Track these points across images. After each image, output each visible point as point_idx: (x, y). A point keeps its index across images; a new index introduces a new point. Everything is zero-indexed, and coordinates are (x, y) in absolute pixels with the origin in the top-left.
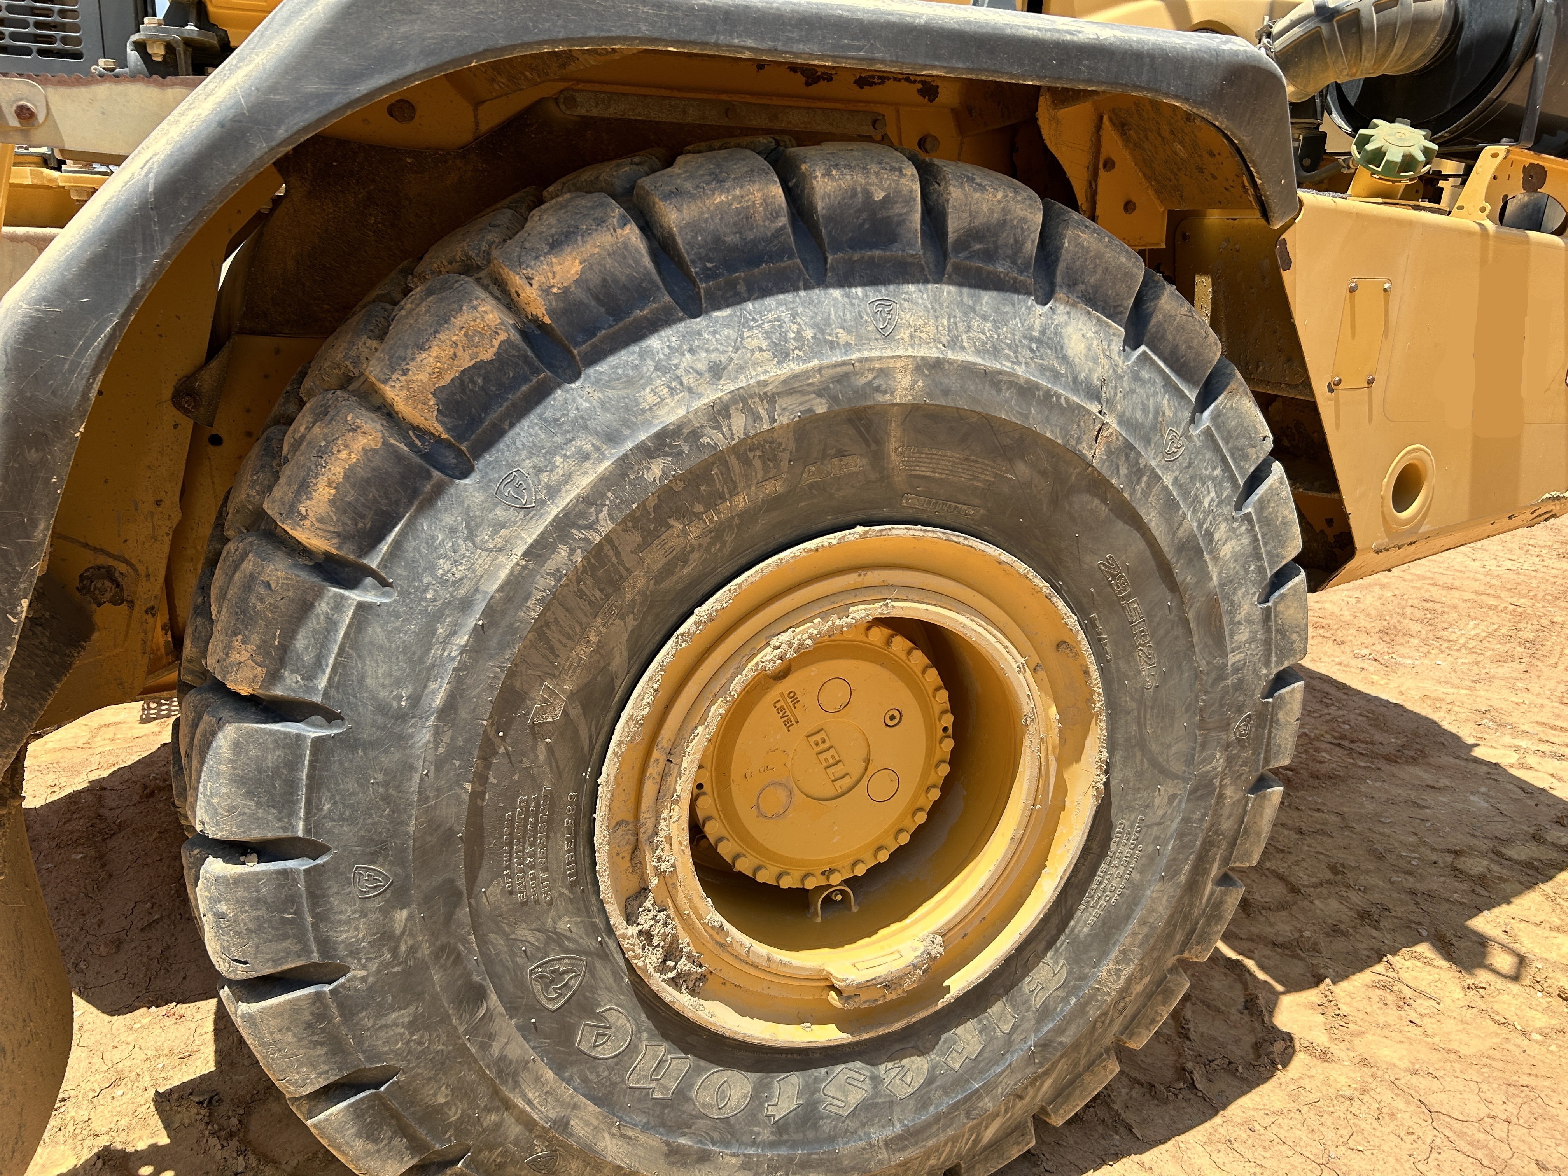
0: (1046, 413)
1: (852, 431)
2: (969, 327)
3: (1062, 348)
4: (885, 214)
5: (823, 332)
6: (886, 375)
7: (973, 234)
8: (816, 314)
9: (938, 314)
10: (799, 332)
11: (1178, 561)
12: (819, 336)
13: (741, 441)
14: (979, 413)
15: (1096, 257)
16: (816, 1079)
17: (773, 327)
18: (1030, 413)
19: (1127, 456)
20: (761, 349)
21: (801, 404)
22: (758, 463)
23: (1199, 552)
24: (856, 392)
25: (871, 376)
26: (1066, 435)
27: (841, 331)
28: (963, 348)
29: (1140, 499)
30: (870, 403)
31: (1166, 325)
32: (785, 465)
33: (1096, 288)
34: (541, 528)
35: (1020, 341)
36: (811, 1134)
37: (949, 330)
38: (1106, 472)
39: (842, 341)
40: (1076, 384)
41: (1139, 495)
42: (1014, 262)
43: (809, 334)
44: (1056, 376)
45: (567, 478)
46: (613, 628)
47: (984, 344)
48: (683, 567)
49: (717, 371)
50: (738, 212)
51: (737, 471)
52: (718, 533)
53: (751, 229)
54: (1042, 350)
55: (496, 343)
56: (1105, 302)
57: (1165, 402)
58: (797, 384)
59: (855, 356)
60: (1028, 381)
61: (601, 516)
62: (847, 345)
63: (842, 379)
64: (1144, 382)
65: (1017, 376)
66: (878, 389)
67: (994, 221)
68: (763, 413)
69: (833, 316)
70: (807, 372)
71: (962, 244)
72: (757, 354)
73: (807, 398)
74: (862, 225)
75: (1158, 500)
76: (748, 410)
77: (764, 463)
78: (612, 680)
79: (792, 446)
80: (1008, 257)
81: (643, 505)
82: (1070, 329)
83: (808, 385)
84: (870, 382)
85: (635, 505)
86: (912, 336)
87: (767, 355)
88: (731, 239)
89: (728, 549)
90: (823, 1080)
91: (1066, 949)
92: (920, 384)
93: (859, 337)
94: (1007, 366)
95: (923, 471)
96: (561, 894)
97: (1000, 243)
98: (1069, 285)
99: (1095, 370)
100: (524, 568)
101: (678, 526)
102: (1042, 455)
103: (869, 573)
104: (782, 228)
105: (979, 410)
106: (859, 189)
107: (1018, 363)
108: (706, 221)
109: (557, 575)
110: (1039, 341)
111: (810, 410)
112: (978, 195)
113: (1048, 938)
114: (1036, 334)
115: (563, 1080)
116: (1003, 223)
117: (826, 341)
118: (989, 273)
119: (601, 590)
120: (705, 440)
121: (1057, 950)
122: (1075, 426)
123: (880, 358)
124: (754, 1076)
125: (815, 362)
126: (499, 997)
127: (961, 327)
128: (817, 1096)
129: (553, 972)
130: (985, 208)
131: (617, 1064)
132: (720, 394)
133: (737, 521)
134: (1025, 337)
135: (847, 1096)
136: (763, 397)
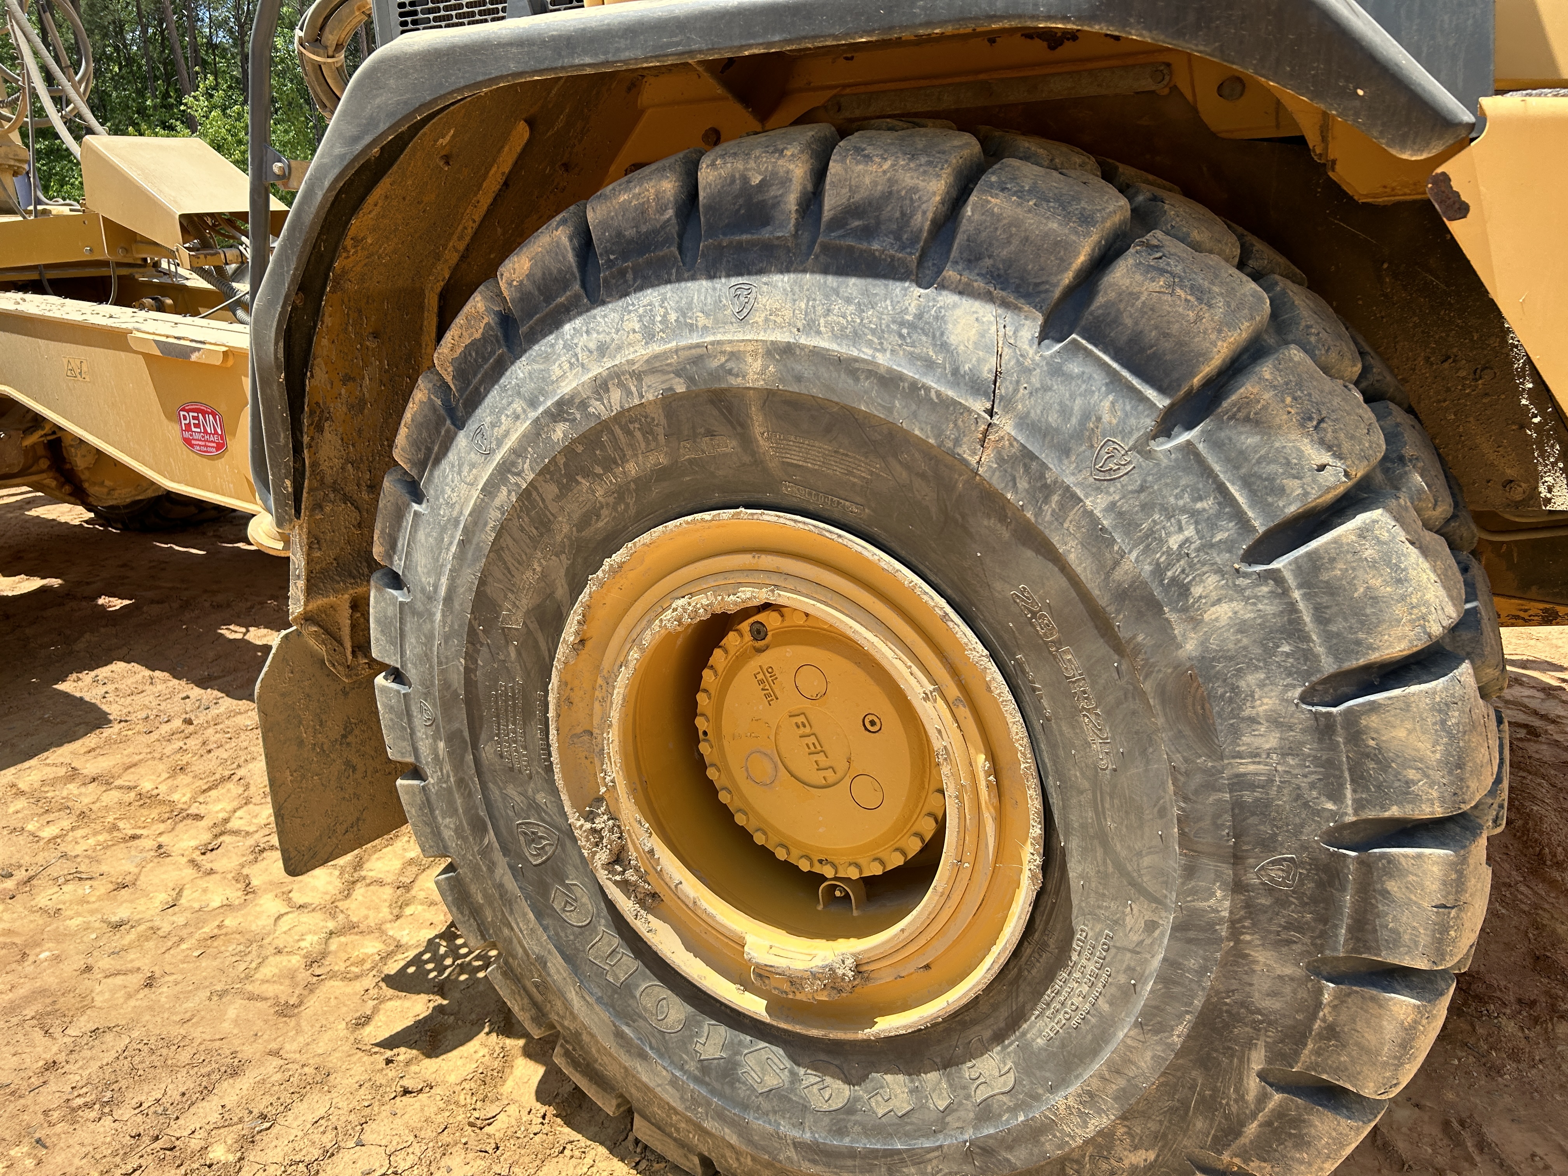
0: (914, 407)
1: (715, 412)
2: (829, 310)
3: (942, 334)
4: (760, 198)
5: (684, 315)
6: (738, 359)
7: (853, 211)
8: (681, 298)
9: (796, 297)
10: (665, 316)
11: (1118, 612)
12: (681, 319)
13: (619, 413)
14: (837, 403)
15: (1010, 225)
16: (740, 1041)
17: (645, 311)
18: (894, 406)
19: (1027, 468)
20: (634, 331)
21: (663, 382)
22: (638, 434)
23: (1156, 607)
24: (711, 374)
25: (723, 359)
26: (939, 434)
27: (700, 314)
28: (819, 333)
29: (1051, 523)
30: (724, 386)
31: (1122, 306)
32: (661, 438)
33: (1009, 263)
34: (490, 471)
35: (888, 326)
36: (728, 1090)
37: (806, 314)
38: (997, 482)
39: (700, 324)
40: (956, 376)
41: (1048, 517)
42: (898, 238)
43: (673, 317)
44: (929, 365)
45: (507, 434)
46: (551, 562)
47: (843, 329)
48: (597, 520)
49: (602, 350)
50: (636, 208)
51: (623, 440)
52: (620, 493)
53: (645, 223)
54: (915, 336)
55: (482, 325)
56: (1022, 279)
57: (1106, 404)
58: (657, 364)
59: (710, 338)
60: (890, 370)
61: (526, 466)
62: (705, 328)
63: (697, 360)
64: (1068, 378)
65: (878, 365)
66: (730, 372)
67: (877, 194)
68: (633, 389)
69: (695, 301)
70: (665, 353)
71: (838, 222)
72: (631, 336)
73: (666, 377)
74: (738, 210)
75: (1079, 528)
76: (621, 385)
77: (644, 435)
78: (559, 607)
79: (663, 421)
80: (891, 232)
81: (553, 460)
82: (958, 312)
83: (667, 365)
84: (722, 366)
85: (547, 461)
86: (767, 320)
87: (638, 336)
88: (630, 233)
89: (632, 511)
90: (746, 1047)
91: (1015, 1052)
92: (771, 368)
93: (716, 321)
94: (866, 353)
95: (795, 459)
96: (538, 773)
97: (883, 217)
98: (970, 261)
99: (985, 361)
100: (482, 500)
101: (585, 483)
102: (917, 455)
103: (763, 556)
104: (669, 220)
105: (836, 399)
106: (737, 176)
107: (883, 350)
108: (612, 218)
109: (500, 508)
110: (912, 326)
111: (671, 389)
112: (861, 167)
113: (995, 1027)
114: (909, 318)
115: (541, 925)
116: (888, 196)
117: (686, 324)
118: (862, 251)
119: (536, 528)
120: (591, 410)
121: (1005, 1048)
122: (951, 425)
123: (730, 342)
124: (690, 1009)
125: (673, 344)
126: (496, 834)
127: (820, 310)
128: (738, 1058)
129: (533, 833)
130: (867, 180)
131: (580, 934)
132: (601, 370)
133: (633, 486)
134: (894, 322)
135: (764, 1075)
136: (632, 374)
